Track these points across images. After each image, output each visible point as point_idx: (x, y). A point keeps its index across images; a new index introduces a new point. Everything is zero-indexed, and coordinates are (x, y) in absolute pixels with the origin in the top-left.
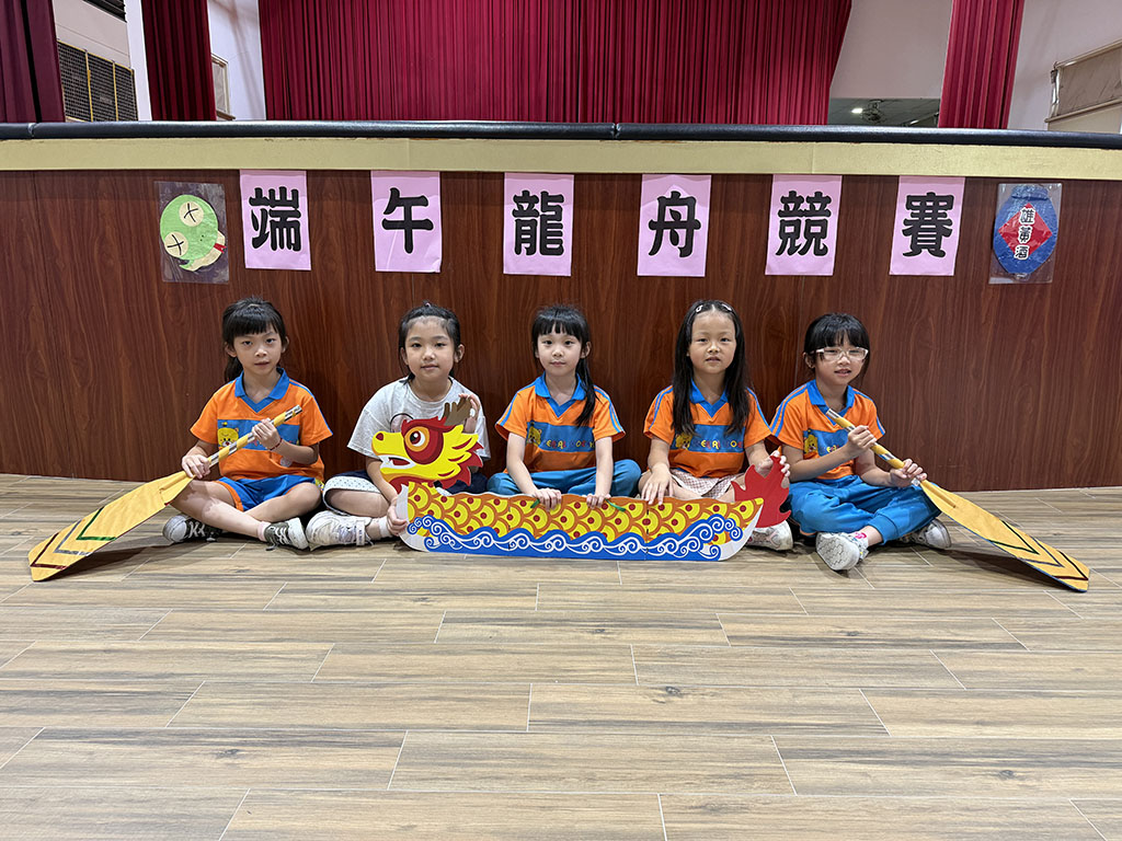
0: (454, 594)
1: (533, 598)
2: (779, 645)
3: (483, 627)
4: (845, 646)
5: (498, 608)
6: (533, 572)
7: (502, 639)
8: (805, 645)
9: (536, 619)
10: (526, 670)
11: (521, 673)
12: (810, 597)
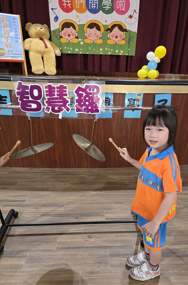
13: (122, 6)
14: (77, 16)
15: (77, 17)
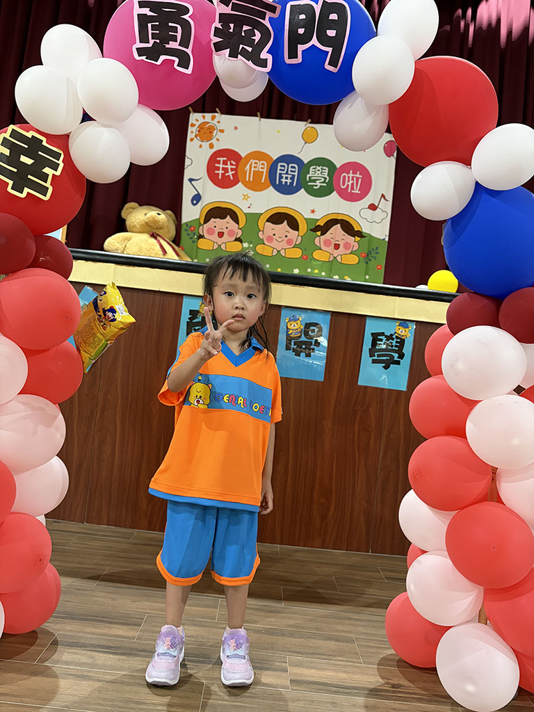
0: (72, 618)
1: (138, 627)
2: (331, 692)
3: (84, 652)
4: (387, 698)
5: (102, 635)
6: (147, 603)
7: (94, 666)
8: (355, 694)
9: (131, 649)
10: (105, 699)
11: (100, 702)
12: (369, 646)
13: (352, 184)
14: (244, 196)
15: (246, 197)
